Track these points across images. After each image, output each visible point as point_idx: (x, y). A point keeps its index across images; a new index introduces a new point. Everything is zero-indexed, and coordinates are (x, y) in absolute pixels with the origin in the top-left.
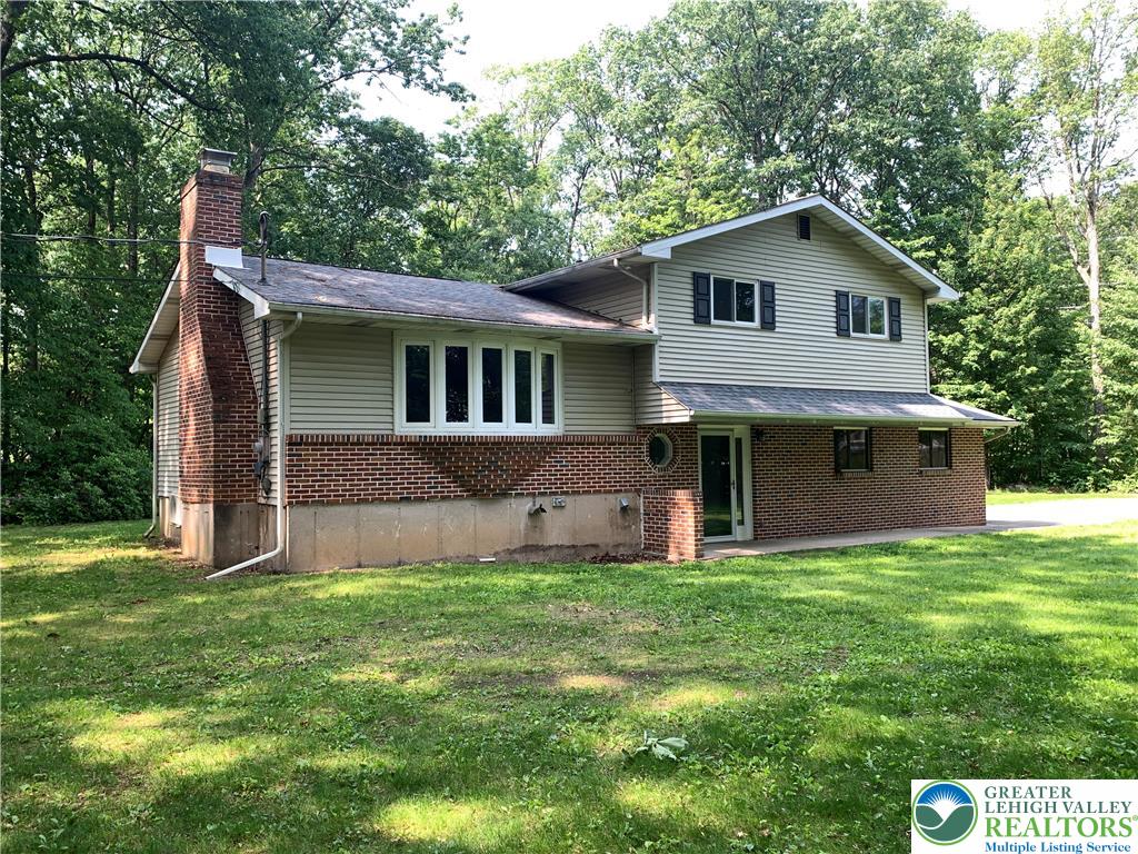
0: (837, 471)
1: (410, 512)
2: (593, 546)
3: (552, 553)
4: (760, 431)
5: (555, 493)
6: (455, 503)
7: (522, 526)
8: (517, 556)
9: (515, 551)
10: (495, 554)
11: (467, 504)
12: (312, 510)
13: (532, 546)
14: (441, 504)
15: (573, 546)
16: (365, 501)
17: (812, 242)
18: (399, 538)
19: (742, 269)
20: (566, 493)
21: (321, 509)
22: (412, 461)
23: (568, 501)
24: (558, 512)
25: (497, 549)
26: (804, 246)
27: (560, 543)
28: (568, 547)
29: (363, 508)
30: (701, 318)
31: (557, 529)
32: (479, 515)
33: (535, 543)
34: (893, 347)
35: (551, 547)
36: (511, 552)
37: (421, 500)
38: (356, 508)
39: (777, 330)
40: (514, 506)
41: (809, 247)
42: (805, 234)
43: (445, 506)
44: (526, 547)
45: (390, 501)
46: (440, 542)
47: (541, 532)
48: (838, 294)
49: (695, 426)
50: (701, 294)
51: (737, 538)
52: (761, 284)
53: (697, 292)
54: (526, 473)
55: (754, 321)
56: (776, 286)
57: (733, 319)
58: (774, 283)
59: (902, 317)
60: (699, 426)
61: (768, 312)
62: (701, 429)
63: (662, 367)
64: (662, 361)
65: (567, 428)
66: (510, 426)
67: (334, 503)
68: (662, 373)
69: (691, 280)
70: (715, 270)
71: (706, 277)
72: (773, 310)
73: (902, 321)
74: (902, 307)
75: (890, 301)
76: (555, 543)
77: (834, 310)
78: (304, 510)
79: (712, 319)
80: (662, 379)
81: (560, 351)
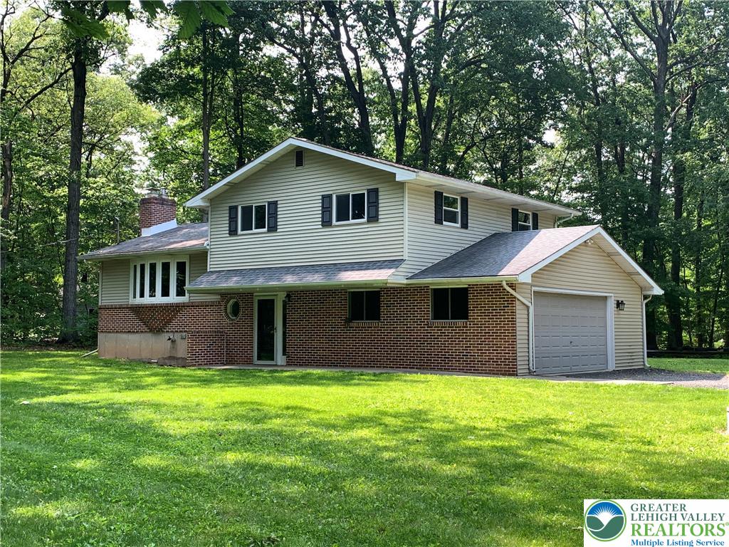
0: (348, 321)
1: (131, 337)
3: (180, 361)
4: (292, 295)
5: (182, 331)
6: (145, 334)
7: (168, 347)
8: (166, 361)
9: (166, 358)
10: (158, 359)
11: (150, 335)
12: (105, 334)
13: (172, 357)
16: (117, 332)
17: (306, 166)
18: (128, 348)
19: (258, 198)
21: (107, 334)
22: (132, 316)
24: (182, 341)
25: (159, 357)
26: (300, 171)
27: (183, 357)
29: (119, 335)
30: (232, 232)
31: (182, 349)
32: (153, 341)
33: (173, 355)
34: (373, 227)
35: (179, 358)
36: (164, 359)
37: (133, 332)
38: (116, 334)
39: (278, 230)
40: (166, 337)
41: (304, 171)
42: (299, 163)
43: (142, 335)
44: (170, 356)
45: (125, 332)
46: (140, 351)
47: (176, 351)
48: (324, 197)
49: (251, 294)
50: (233, 219)
51: (279, 364)
52: (270, 203)
53: (230, 218)
54: (170, 321)
55: (265, 228)
56: (279, 203)
57: (252, 229)
58: (277, 201)
59: (380, 201)
60: (255, 294)
61: (272, 220)
62: (256, 296)
63: (212, 263)
64: (212, 260)
65: (191, 298)
66: (173, 298)
67: (109, 332)
68: (211, 266)
69: (228, 212)
70: (241, 202)
71: (236, 208)
72: (276, 218)
73: (380, 205)
74: (380, 194)
75: (369, 191)
76: (180, 356)
77: (320, 208)
78: (102, 334)
79: (240, 232)
80: (211, 270)
81: (188, 258)
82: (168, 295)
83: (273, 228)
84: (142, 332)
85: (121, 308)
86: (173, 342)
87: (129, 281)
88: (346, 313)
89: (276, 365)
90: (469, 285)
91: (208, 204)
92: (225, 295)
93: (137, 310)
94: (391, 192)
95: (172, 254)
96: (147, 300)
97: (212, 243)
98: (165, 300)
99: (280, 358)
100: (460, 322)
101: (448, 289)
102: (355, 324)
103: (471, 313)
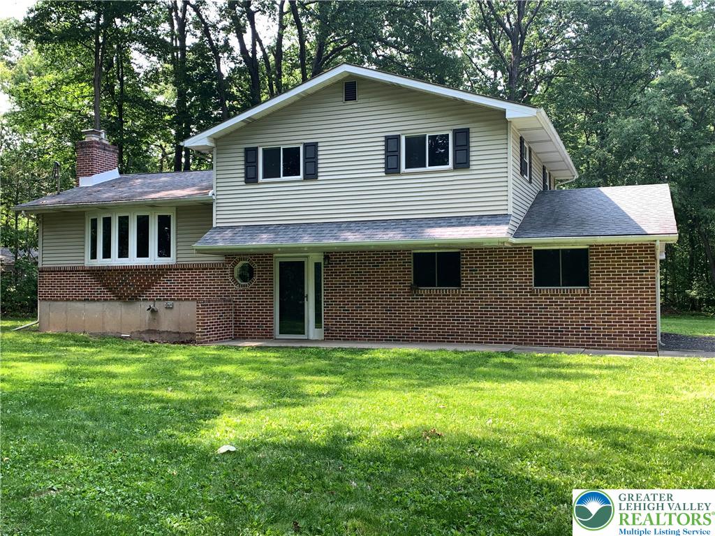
0: (415, 287)
1: (88, 306)
2: (191, 333)
3: (164, 336)
5: (167, 300)
6: (111, 303)
7: (147, 318)
8: (143, 335)
10: (132, 333)
11: (117, 304)
12: (49, 303)
13: (152, 330)
14: (104, 303)
15: (178, 333)
16: (68, 300)
17: (359, 101)
18: (84, 320)
19: (290, 137)
20: (174, 300)
21: (52, 303)
22: (90, 280)
23: (176, 304)
24: (168, 311)
25: (133, 330)
26: (351, 107)
27: (169, 330)
28: (174, 333)
29: (69, 303)
30: (251, 179)
31: (167, 321)
32: (123, 310)
33: (154, 328)
35: (163, 332)
36: (141, 333)
37: (93, 300)
38: (65, 303)
39: (320, 178)
40: (142, 306)
41: (356, 106)
42: (350, 96)
43: (106, 304)
44: (149, 330)
45: (80, 300)
46: (103, 323)
47: (158, 323)
48: (387, 139)
49: (271, 255)
50: (250, 163)
51: (311, 337)
52: (306, 145)
53: (246, 161)
54: (149, 287)
55: (299, 175)
56: (319, 144)
57: (280, 177)
58: (317, 143)
59: (471, 144)
60: (275, 255)
61: (310, 166)
62: (276, 257)
63: (218, 217)
64: (218, 213)
65: (179, 260)
66: (153, 259)
67: (56, 300)
68: (218, 221)
69: (243, 154)
70: (263, 143)
71: (256, 149)
72: (316, 163)
73: (471, 149)
74: (471, 135)
75: (456, 132)
76: (166, 329)
77: (383, 152)
78: (46, 303)
79: (260, 179)
80: (218, 225)
81: (175, 212)
82: (147, 256)
83: (312, 175)
84: (106, 300)
85: (74, 270)
86: (153, 311)
87: (84, 238)
88: (411, 278)
89: (308, 340)
90: (590, 246)
91: (213, 145)
92: (231, 256)
93: (99, 274)
94: (487, 133)
95: (154, 205)
96: (115, 261)
97: (219, 193)
98: (143, 262)
99: (312, 331)
100: (579, 290)
101: (558, 250)
102: (424, 290)
103: (593, 279)
